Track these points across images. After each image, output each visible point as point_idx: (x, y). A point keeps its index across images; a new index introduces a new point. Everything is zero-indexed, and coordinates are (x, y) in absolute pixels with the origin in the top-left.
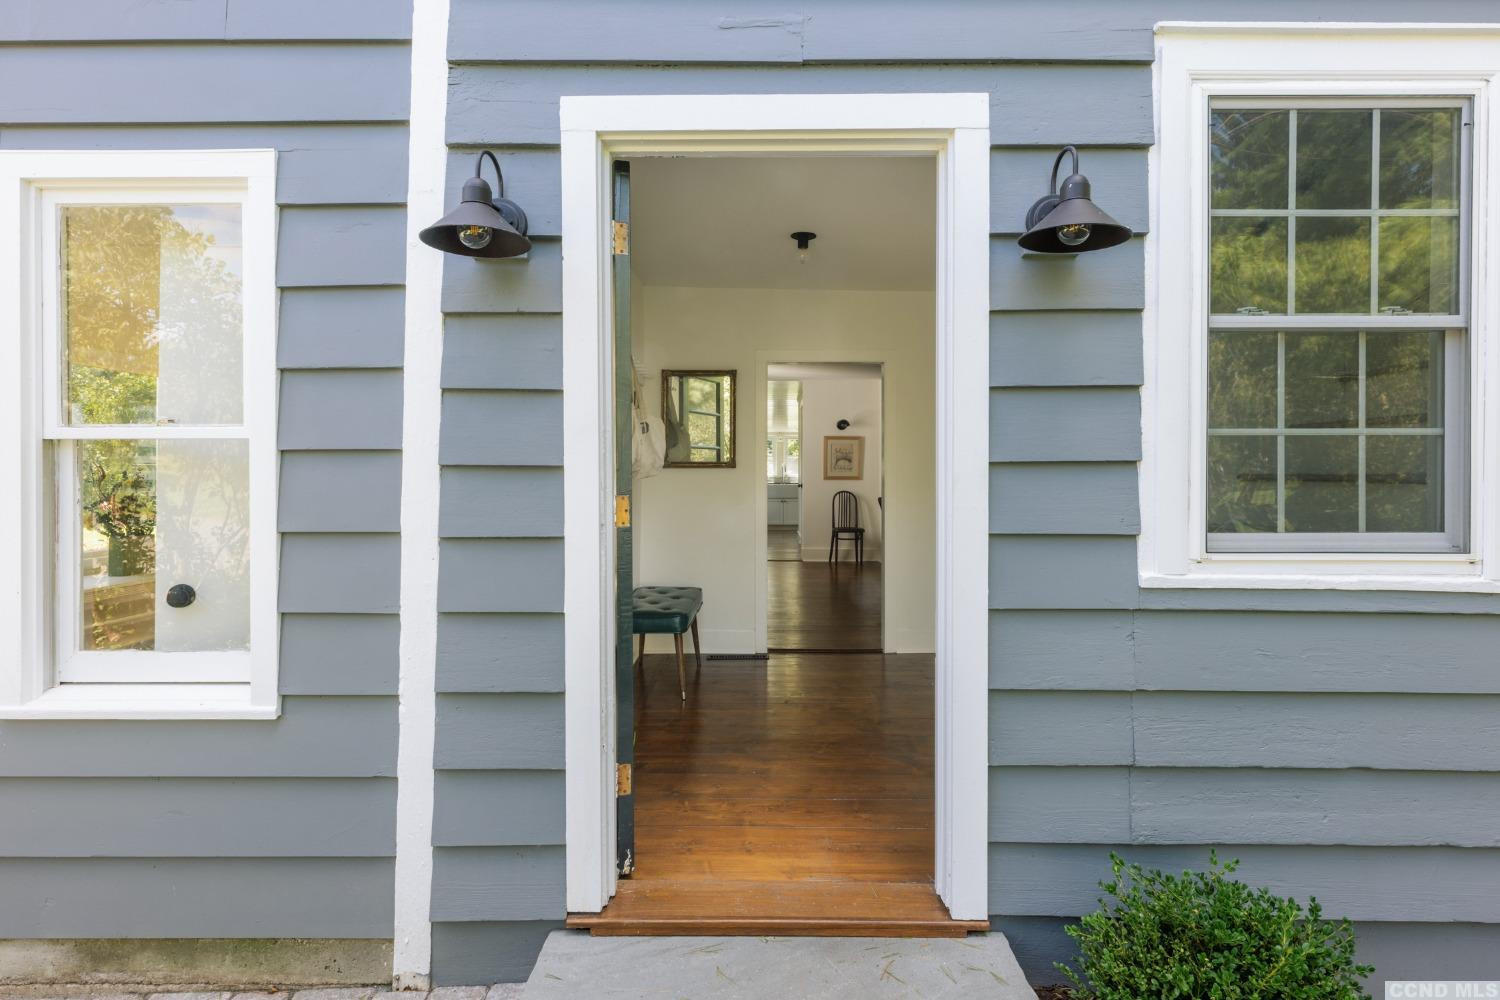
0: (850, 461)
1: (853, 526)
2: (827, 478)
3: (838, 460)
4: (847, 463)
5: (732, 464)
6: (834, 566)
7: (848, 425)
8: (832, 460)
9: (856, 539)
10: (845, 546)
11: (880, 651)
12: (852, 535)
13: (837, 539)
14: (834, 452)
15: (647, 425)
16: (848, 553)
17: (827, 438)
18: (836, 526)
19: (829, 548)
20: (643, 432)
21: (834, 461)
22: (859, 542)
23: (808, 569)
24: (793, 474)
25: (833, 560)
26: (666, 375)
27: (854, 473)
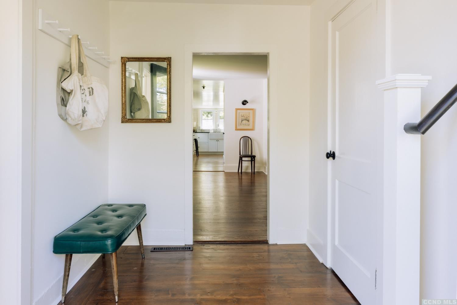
0: (248, 121)
1: (250, 154)
2: (237, 129)
3: (242, 121)
4: (247, 122)
5: (169, 120)
6: (240, 174)
7: (247, 103)
8: (239, 120)
9: (252, 161)
10: (246, 164)
11: (266, 242)
12: (249, 159)
13: (242, 161)
14: (240, 116)
15: (92, 89)
16: (247, 167)
17: (237, 109)
18: (241, 154)
19: (238, 165)
20: (90, 95)
21: (240, 121)
22: (253, 162)
23: (228, 175)
24: (221, 127)
25: (240, 171)
26: (125, 61)
27: (250, 127)
